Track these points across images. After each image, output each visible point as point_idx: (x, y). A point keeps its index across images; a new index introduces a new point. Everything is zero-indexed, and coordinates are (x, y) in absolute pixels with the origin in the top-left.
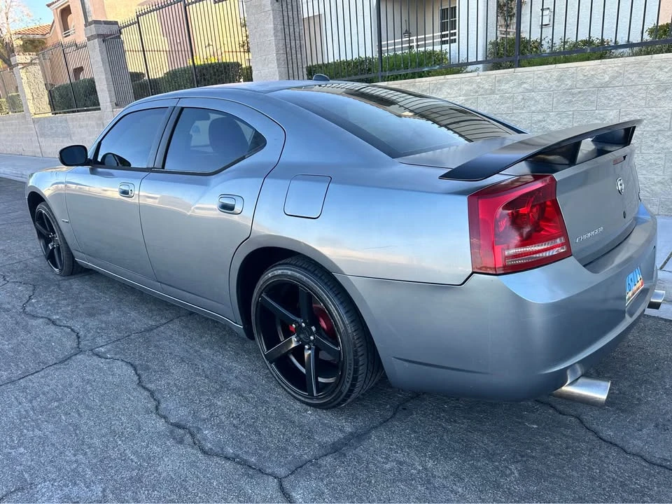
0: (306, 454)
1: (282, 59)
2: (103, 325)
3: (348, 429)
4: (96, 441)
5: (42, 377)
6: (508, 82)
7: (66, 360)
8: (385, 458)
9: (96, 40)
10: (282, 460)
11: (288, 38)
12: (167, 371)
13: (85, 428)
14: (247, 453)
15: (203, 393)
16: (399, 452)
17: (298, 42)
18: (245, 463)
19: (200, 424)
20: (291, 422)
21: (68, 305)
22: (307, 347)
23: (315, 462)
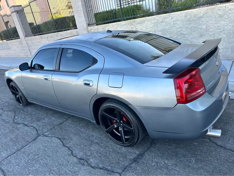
0: (126, 164)
1: (86, 15)
2: (44, 124)
3: (137, 153)
4: (55, 169)
5: (29, 147)
6: (168, 18)
7: (35, 139)
8: (152, 162)
9: (15, 13)
10: (119, 167)
11: (87, 7)
12: (71, 139)
13: (50, 164)
14: (106, 166)
15: (86, 146)
16: (156, 159)
17: (91, 8)
18: (107, 170)
19: (88, 157)
20: (118, 153)
21: (29, 118)
22: (120, 127)
23: (129, 166)
